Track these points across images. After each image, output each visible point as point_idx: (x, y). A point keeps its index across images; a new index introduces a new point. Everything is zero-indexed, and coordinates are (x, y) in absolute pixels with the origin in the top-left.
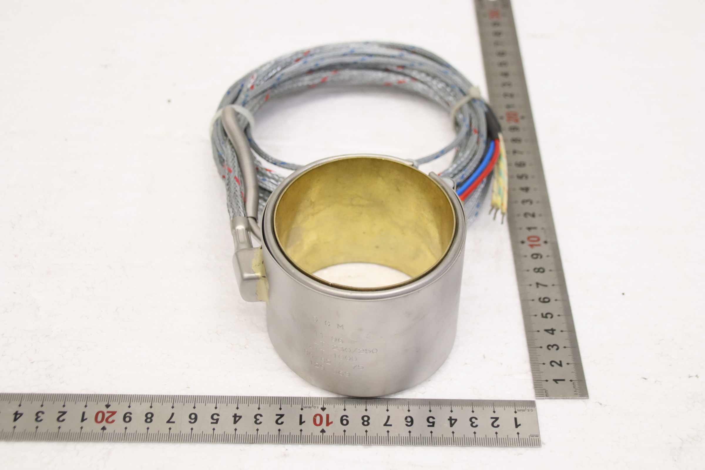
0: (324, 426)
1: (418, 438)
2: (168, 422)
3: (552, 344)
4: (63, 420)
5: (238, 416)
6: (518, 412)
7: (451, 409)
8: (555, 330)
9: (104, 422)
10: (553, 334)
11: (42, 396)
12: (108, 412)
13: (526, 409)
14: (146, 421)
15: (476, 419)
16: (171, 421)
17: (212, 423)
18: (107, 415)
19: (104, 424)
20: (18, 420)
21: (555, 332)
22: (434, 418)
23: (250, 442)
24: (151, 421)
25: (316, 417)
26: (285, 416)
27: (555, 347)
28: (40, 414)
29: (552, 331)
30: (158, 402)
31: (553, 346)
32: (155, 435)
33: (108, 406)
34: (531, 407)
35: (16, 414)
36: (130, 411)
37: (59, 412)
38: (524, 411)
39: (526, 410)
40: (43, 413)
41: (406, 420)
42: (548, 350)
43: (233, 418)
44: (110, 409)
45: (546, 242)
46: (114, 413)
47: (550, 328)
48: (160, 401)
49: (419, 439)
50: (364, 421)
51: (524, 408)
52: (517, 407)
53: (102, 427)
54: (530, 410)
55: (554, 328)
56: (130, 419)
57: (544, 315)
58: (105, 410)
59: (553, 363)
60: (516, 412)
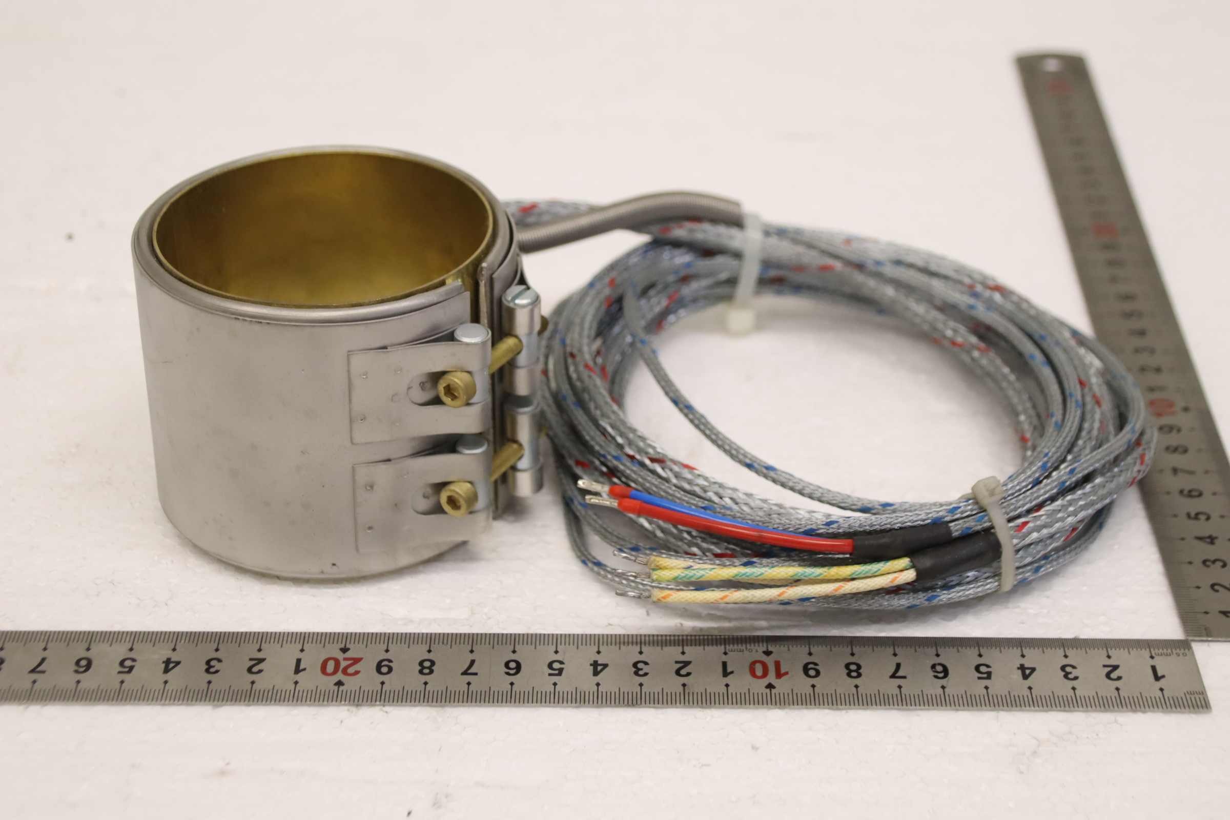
0: (771, 678)
1: (960, 696)
2: (465, 673)
3: (1213, 558)
4: (260, 671)
5: (601, 665)
6: (1157, 658)
7: (1022, 652)
8: (1216, 538)
9: (340, 673)
10: (1212, 543)
11: (216, 636)
12: (345, 659)
13: (1172, 652)
14: (421, 672)
15: (1074, 667)
16: (469, 671)
17: (550, 675)
18: (343, 664)
19: (340, 676)
20: (172, 671)
21: (1216, 541)
22: (988, 666)
23: (628, 703)
24: (431, 672)
25: (754, 665)
26: (692, 663)
27: (1220, 564)
28: (212, 663)
29: (1212, 540)
30: (443, 643)
31: (1214, 562)
32: (440, 693)
33: (344, 650)
34: (1182, 650)
35: (168, 662)
36: (389, 658)
37: (251, 659)
38: (1170, 655)
39: (1173, 654)
40: (219, 661)
41: (934, 670)
42: (1205, 568)
43: (592, 667)
44: (349, 654)
45: (1186, 409)
46: (356, 661)
47: (1207, 535)
48: (445, 641)
49: (962, 697)
50: (851, 671)
51: (1169, 651)
52: (1154, 650)
53: (336, 681)
54: (1181, 654)
55: (1214, 535)
56: (390, 670)
57: (1193, 515)
58: (340, 656)
59: (1216, 587)
60: (1152, 657)
